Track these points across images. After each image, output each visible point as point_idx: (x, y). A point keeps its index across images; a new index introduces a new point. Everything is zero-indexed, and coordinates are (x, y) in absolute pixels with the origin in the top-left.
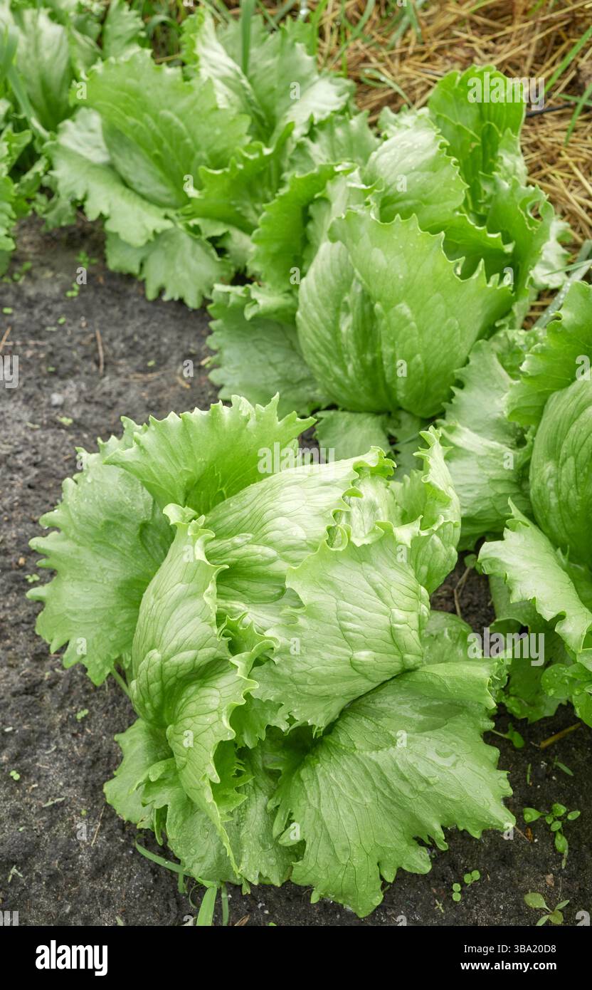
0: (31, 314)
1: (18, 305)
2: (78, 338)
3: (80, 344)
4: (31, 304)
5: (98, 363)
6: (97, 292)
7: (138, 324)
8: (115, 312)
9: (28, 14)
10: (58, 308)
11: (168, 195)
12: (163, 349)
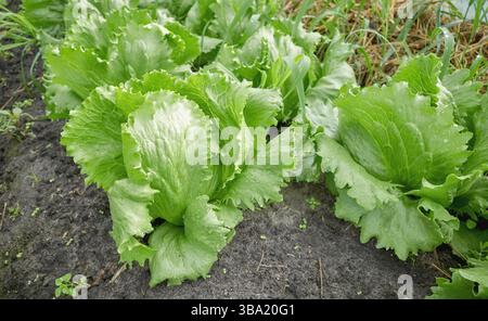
0: (276, 239)
1: (268, 232)
2: (306, 262)
3: (307, 267)
4: (276, 231)
5: (319, 284)
6: (319, 227)
7: (349, 257)
8: (332, 245)
9: (282, 39)
10: (294, 237)
11: (384, 171)
12: (367, 281)
